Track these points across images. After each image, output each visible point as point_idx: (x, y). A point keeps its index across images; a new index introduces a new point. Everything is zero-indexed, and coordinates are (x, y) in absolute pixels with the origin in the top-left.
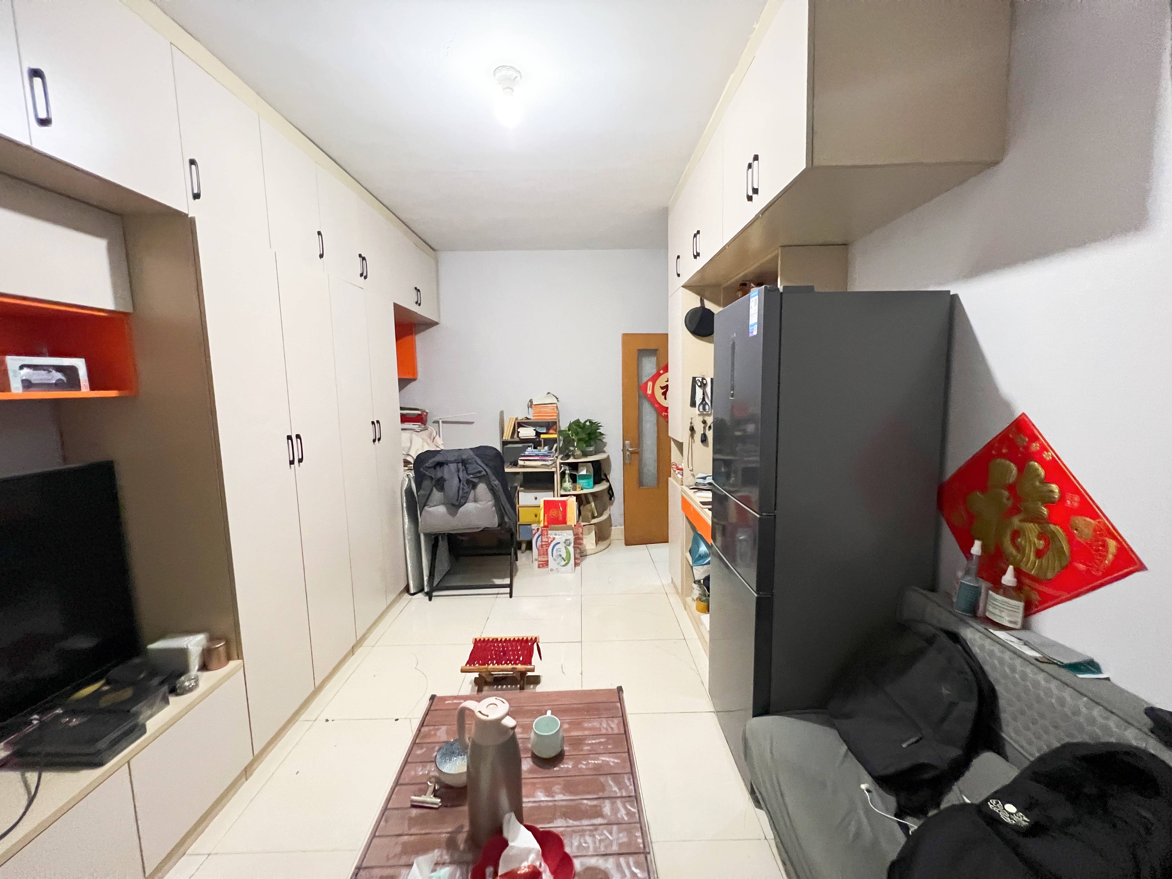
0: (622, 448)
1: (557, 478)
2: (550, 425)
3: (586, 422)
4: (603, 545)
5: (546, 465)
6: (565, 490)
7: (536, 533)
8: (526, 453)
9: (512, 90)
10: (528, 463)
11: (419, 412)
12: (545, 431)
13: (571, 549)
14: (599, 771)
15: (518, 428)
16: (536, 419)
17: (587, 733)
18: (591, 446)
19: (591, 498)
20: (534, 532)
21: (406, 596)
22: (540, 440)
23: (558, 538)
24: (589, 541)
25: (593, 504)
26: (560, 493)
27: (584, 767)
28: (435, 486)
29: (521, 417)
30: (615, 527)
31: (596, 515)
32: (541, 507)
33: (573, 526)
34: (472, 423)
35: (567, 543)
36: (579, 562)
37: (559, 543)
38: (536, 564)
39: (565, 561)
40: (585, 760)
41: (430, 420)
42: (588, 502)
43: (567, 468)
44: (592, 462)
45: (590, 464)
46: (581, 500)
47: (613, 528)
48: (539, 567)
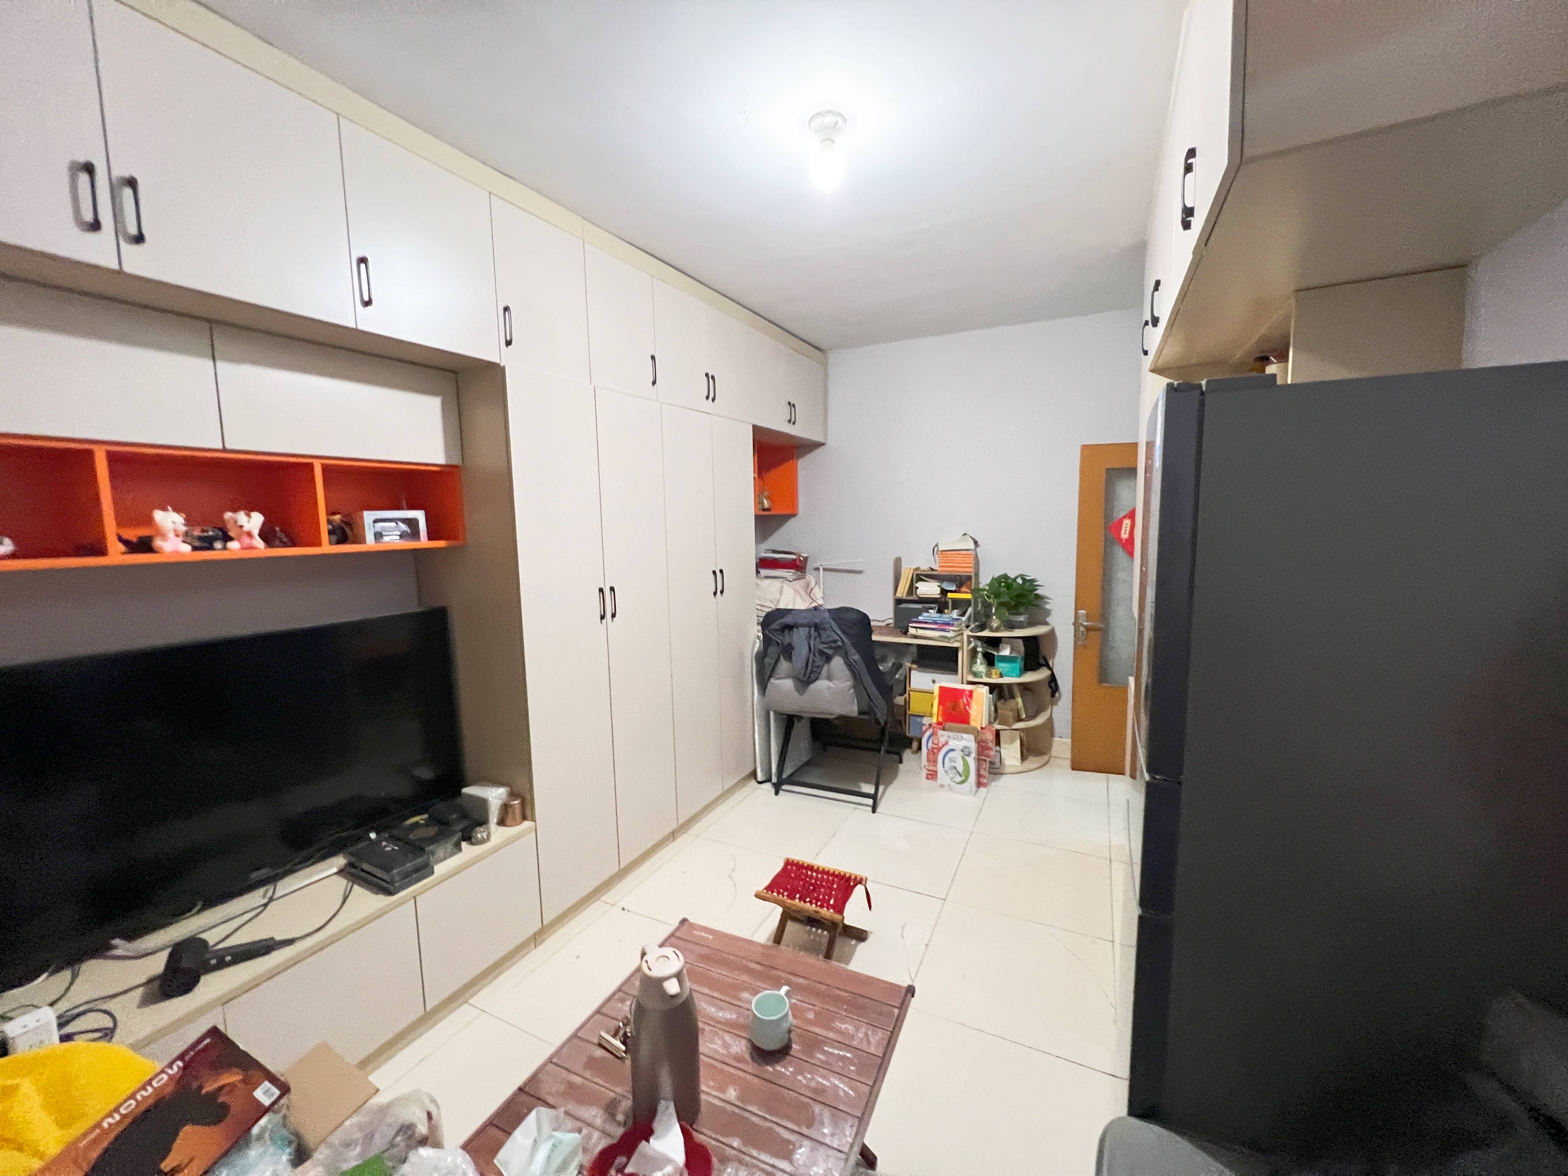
0: (1073, 620)
1: (963, 658)
2: (961, 581)
3: (1017, 577)
4: (1033, 762)
5: (946, 637)
6: (975, 674)
7: (927, 730)
8: (920, 618)
9: (833, 141)
10: (921, 632)
11: (793, 557)
12: (953, 589)
13: (972, 762)
14: (819, 1095)
15: (916, 583)
16: (942, 571)
17: (831, 1035)
18: (1021, 614)
19: (1016, 691)
20: (924, 728)
21: (753, 783)
22: (947, 600)
23: (952, 744)
24: (1011, 752)
25: (1019, 700)
26: (966, 678)
27: (804, 1082)
28: (782, 653)
29: (924, 566)
30: (1060, 739)
31: (1024, 716)
32: (935, 695)
33: (979, 729)
34: (860, 572)
35: (966, 752)
36: (985, 781)
37: (953, 750)
38: (924, 772)
39: (961, 776)
40: (809, 1073)
41: (810, 566)
42: (1013, 697)
43: (979, 643)
44: (1025, 639)
45: (1020, 641)
46: (999, 691)
47: (1056, 739)
48: (927, 778)
